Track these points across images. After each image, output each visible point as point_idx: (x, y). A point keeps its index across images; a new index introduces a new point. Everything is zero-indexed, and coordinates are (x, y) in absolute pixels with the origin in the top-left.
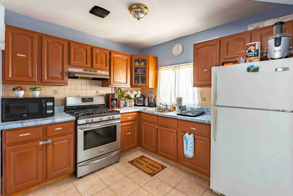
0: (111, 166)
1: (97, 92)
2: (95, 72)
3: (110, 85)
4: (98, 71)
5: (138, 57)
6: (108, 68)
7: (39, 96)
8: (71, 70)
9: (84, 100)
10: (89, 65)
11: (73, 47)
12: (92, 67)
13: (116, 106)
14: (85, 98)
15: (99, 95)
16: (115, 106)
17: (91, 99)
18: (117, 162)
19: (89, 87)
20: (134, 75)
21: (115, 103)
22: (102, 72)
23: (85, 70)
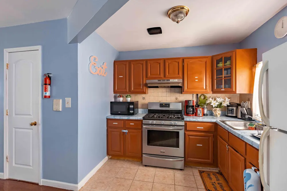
0: (173, 170)
1: (176, 99)
2: (168, 80)
3: (184, 92)
4: (170, 80)
5: (220, 57)
6: (181, 75)
7: (130, 101)
8: (148, 82)
9: (161, 105)
10: (162, 76)
11: (149, 64)
12: (165, 77)
13: (193, 114)
14: (163, 104)
15: (178, 101)
16: (191, 113)
17: (168, 105)
18: (181, 170)
19: (168, 94)
20: (215, 78)
21: (191, 110)
22: (174, 80)
23: (159, 81)
